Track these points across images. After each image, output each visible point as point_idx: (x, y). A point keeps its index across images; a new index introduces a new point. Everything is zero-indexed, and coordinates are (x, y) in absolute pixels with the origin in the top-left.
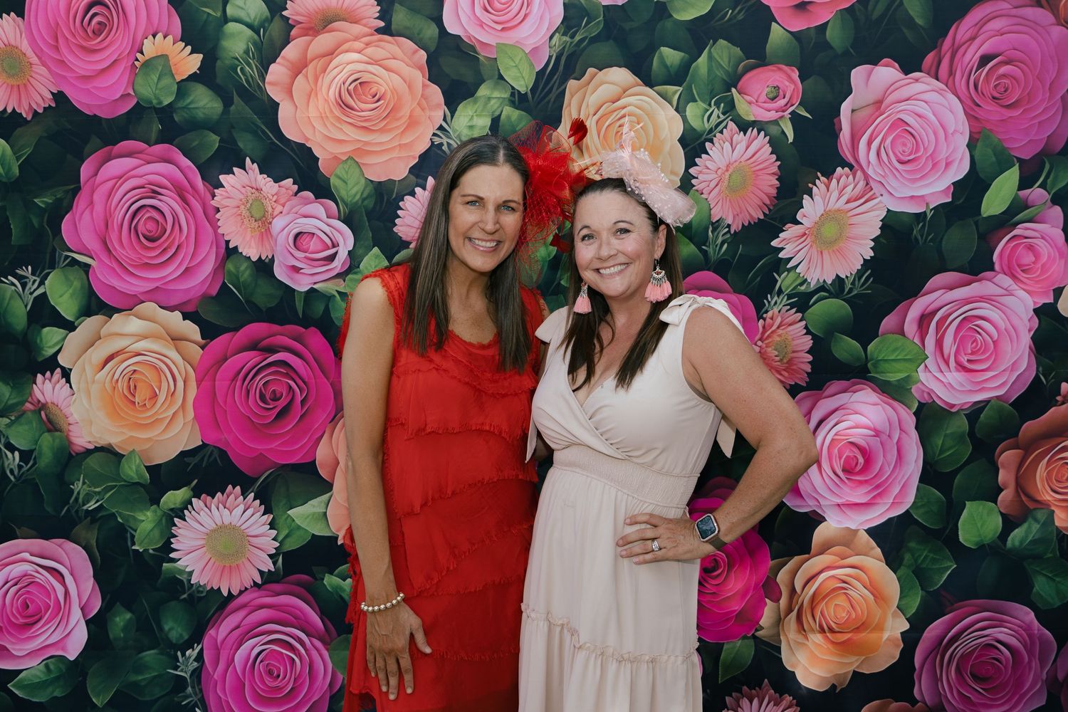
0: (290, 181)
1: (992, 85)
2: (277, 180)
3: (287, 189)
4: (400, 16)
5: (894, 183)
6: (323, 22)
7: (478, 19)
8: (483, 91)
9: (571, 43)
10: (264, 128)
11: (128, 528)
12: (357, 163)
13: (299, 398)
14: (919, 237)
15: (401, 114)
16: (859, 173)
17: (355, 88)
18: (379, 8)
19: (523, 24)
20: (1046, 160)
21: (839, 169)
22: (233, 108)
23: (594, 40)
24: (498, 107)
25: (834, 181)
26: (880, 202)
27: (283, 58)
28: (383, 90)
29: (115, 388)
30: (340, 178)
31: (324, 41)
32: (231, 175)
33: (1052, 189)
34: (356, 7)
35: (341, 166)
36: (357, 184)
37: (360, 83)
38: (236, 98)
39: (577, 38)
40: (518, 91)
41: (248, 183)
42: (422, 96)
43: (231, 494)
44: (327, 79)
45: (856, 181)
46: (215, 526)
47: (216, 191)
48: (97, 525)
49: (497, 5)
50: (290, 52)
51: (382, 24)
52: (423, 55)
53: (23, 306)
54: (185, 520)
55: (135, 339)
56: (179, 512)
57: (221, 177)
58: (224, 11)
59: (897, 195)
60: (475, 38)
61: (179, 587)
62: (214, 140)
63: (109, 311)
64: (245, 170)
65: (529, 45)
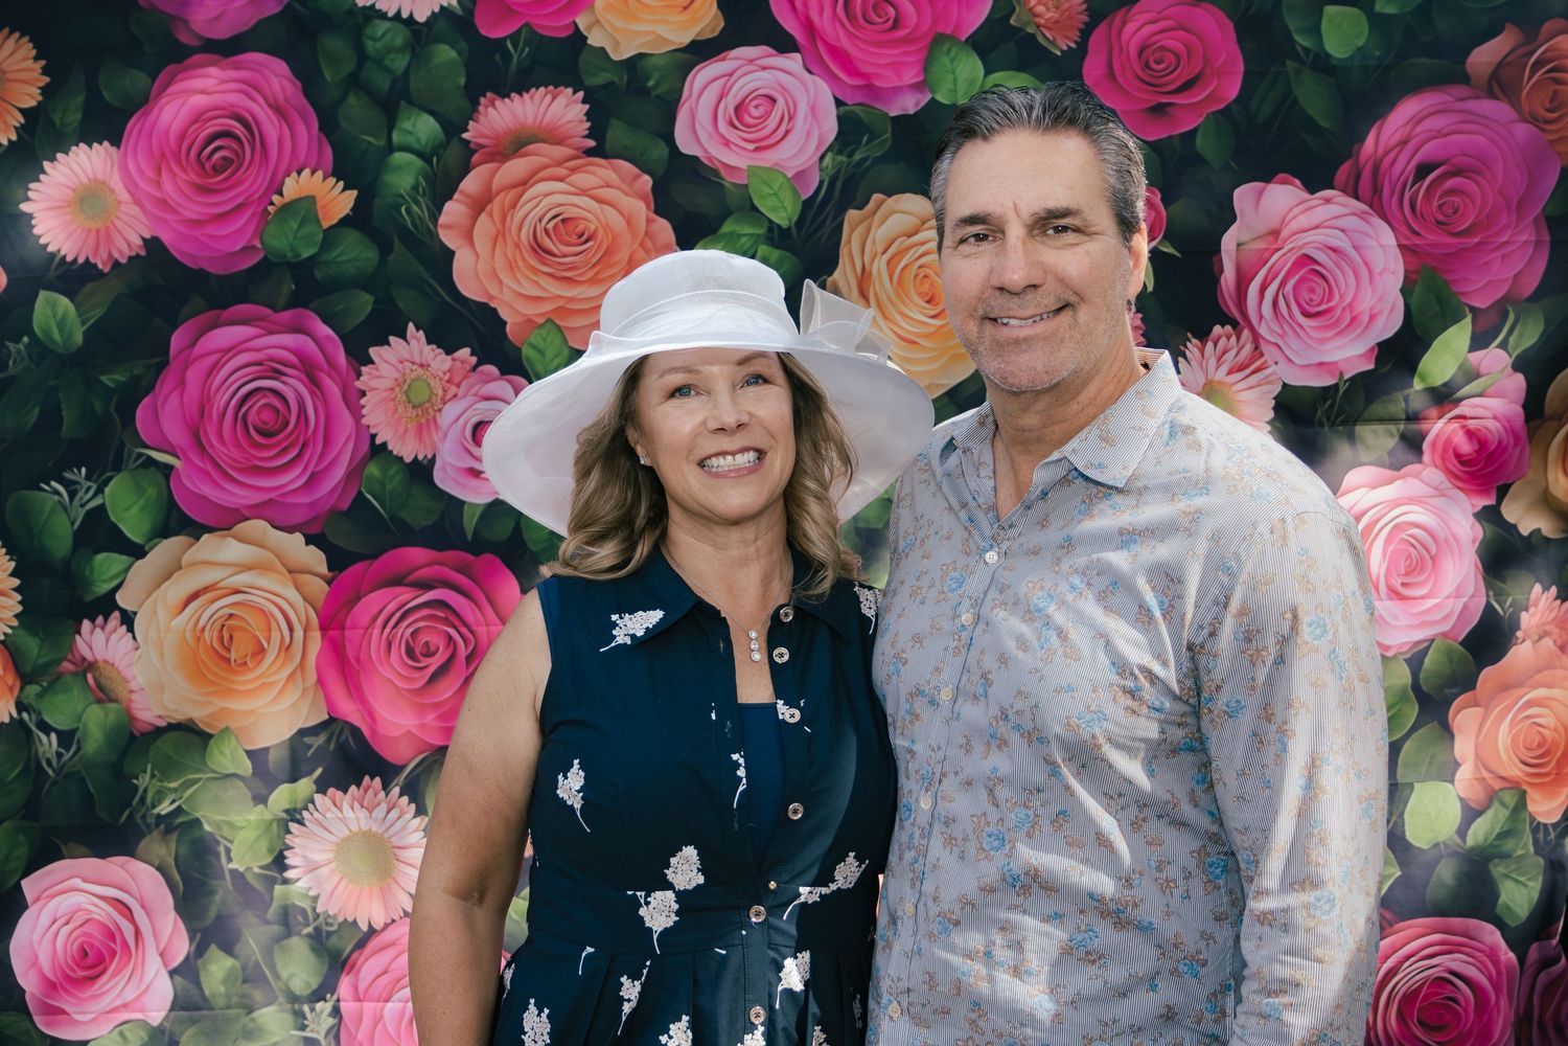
0: (465, 352)
1: (1435, 204)
2: (449, 350)
3: (462, 362)
4: (617, 133)
5: (1295, 343)
6: (516, 144)
7: (722, 136)
8: (728, 227)
9: (849, 163)
10: (432, 281)
11: (219, 839)
12: (558, 327)
13: (463, 652)
14: (1324, 419)
15: (617, 259)
16: (1246, 333)
17: (556, 227)
18: (588, 124)
19: (783, 142)
20: (1510, 309)
21: (1217, 329)
22: (392, 257)
23: (878, 161)
24: (752, 246)
25: (1210, 345)
26: (1274, 373)
27: (462, 192)
28: (592, 227)
29: (199, 639)
30: (534, 347)
31: (516, 167)
32: (386, 347)
33: (1515, 348)
34: (560, 123)
35: (537, 331)
36: (556, 356)
37: (563, 221)
38: (397, 245)
39: (857, 157)
40: (779, 226)
41: (407, 356)
42: (646, 233)
43: (369, 787)
44: (519, 214)
45: (1241, 343)
46: (347, 832)
47: (363, 368)
48: (174, 837)
49: (748, 119)
50: (470, 183)
51: (592, 143)
52: (647, 181)
53: (68, 523)
54: (303, 825)
55: (237, 569)
56: (294, 815)
57: (373, 351)
58: (390, 139)
59: (1298, 361)
60: (718, 160)
61: (300, 918)
62: (364, 303)
63: (195, 530)
64: (406, 340)
65: (793, 167)
